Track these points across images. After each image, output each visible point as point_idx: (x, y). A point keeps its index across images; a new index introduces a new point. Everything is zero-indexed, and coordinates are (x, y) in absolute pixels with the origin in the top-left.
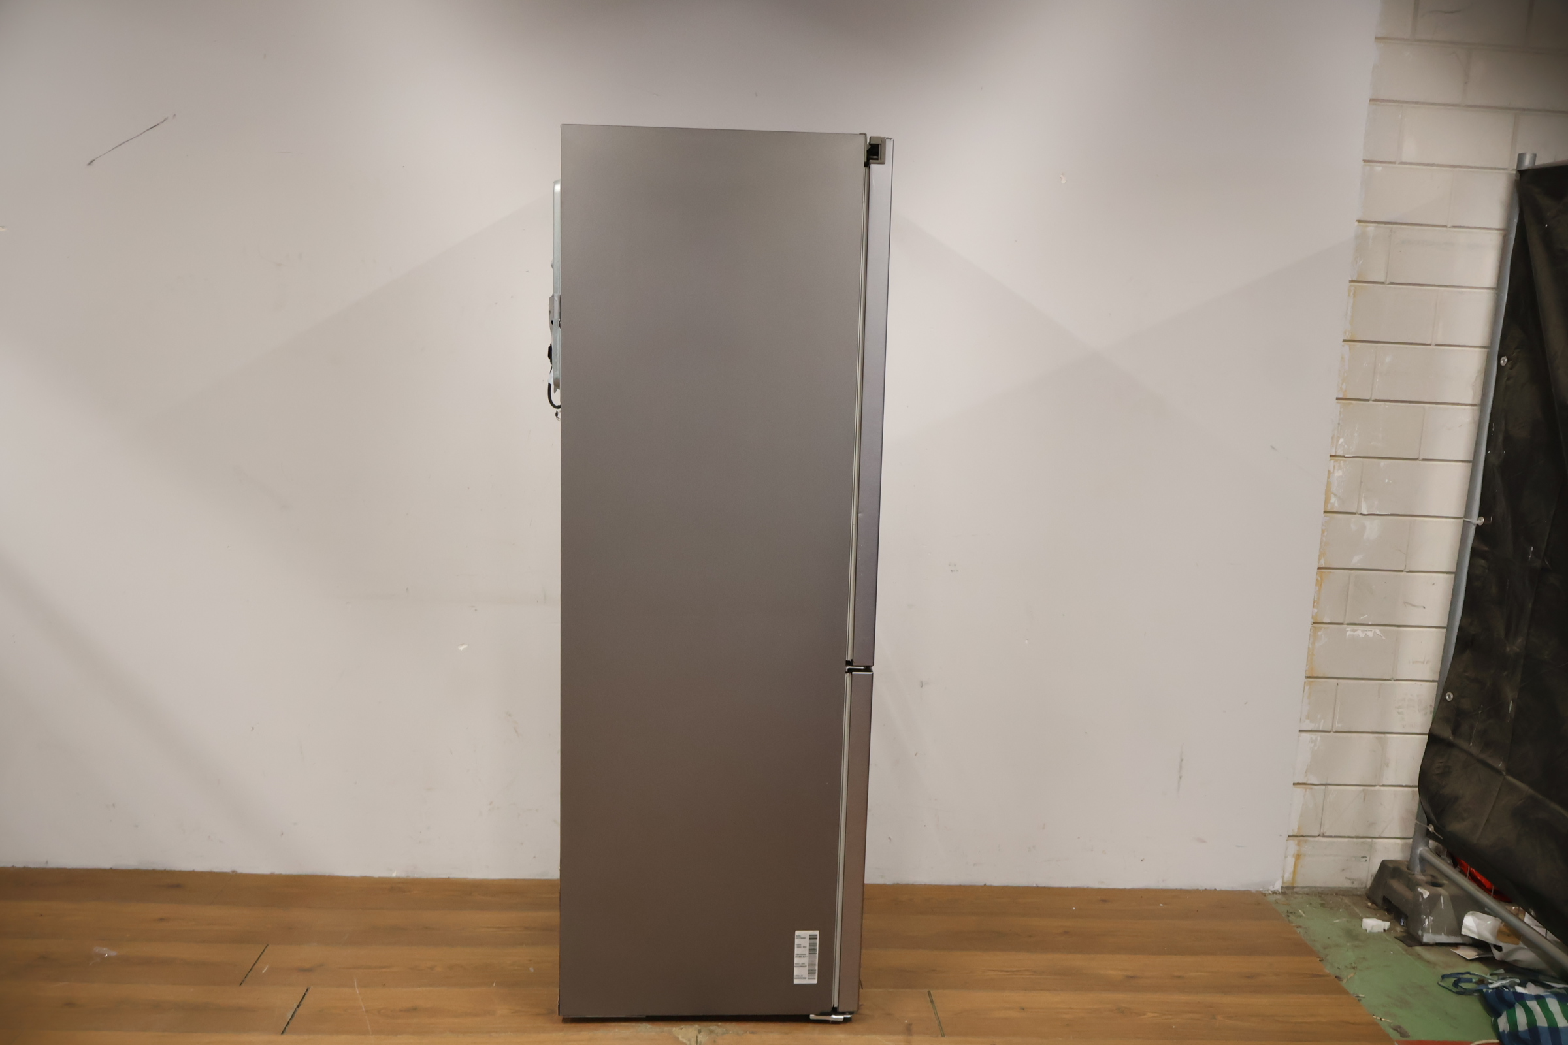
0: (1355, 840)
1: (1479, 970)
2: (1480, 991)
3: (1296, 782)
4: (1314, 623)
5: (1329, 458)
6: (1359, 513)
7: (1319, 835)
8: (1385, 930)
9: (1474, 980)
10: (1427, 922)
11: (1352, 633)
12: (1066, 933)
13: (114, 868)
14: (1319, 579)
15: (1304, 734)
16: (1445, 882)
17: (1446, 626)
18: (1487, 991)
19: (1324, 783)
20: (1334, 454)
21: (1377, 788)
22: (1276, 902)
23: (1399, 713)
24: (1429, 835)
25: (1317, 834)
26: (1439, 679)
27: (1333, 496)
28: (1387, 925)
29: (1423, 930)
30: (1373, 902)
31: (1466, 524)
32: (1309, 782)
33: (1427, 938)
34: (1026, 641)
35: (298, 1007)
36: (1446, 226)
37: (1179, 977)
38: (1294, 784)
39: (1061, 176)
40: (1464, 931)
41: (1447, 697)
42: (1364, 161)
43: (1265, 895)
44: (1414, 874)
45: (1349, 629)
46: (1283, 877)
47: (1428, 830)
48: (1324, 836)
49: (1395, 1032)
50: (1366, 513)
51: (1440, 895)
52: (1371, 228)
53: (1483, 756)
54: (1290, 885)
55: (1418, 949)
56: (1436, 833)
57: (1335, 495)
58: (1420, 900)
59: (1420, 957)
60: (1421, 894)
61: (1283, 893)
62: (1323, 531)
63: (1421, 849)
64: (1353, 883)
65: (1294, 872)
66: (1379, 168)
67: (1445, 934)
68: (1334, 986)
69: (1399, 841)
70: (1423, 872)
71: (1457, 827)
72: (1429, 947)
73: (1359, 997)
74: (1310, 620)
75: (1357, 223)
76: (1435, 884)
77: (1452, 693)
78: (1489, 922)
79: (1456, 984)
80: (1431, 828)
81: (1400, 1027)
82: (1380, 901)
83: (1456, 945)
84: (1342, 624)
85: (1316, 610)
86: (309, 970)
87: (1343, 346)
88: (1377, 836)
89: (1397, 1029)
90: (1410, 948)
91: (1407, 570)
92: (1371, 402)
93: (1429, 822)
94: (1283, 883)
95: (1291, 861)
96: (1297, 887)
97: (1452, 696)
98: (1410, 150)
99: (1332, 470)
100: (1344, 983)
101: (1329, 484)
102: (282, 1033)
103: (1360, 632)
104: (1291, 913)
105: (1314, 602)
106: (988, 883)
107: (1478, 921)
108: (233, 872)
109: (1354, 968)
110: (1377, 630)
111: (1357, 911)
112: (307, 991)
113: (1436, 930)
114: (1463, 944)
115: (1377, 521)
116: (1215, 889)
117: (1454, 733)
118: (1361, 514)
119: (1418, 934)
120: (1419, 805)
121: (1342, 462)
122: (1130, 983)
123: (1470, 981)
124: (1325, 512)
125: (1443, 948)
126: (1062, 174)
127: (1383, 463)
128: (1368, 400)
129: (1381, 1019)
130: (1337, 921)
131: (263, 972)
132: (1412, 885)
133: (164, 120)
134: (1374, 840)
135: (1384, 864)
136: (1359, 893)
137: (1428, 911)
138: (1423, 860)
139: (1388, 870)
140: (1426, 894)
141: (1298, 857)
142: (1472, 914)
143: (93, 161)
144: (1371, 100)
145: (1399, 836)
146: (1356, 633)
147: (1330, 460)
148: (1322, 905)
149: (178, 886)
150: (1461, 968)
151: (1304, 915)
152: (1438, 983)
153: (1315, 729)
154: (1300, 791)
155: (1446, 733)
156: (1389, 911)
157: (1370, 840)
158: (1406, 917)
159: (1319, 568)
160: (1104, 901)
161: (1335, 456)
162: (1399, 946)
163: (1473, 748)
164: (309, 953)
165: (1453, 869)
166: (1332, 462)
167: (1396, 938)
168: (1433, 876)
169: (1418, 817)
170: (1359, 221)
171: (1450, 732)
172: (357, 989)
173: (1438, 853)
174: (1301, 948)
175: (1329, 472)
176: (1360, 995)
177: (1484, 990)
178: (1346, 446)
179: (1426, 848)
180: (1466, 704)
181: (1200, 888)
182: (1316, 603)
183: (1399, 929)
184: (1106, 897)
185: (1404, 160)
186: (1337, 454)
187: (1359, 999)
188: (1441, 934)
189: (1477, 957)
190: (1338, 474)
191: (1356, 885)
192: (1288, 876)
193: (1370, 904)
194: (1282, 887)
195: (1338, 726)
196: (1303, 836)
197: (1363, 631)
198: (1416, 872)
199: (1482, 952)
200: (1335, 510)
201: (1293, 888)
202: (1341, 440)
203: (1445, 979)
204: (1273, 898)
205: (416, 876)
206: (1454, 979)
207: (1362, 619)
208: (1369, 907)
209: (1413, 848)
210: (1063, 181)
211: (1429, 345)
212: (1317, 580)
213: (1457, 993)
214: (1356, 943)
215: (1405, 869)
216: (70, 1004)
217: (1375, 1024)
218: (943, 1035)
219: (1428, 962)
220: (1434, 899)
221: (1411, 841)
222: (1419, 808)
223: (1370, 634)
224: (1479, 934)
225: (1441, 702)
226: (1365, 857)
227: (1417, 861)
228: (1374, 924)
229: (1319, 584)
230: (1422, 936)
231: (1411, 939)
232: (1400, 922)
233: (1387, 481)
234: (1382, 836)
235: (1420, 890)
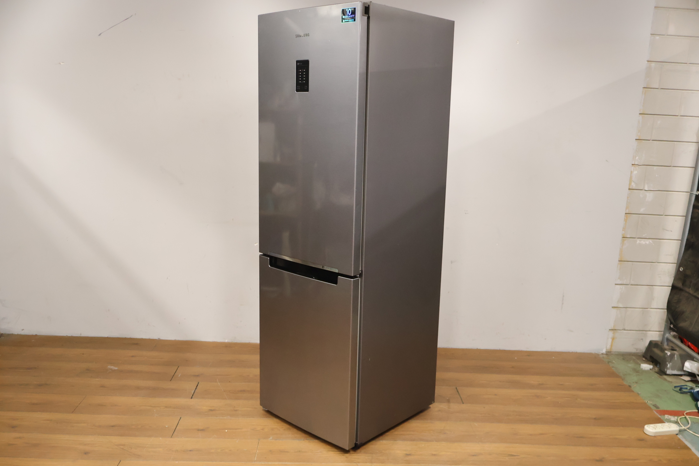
0: (638, 332)
1: (691, 384)
2: (691, 392)
3: (613, 306)
4: (623, 237)
5: (632, 165)
6: (644, 189)
7: (622, 330)
8: (650, 369)
9: (688, 388)
10: (669, 365)
11: (639, 242)
12: (513, 367)
13: (109, 337)
14: (626, 218)
15: (617, 286)
16: (677, 349)
17: (681, 239)
18: (694, 392)
19: (626, 307)
20: (633, 164)
21: (649, 309)
22: (603, 357)
23: (659, 277)
24: (671, 329)
25: (622, 329)
26: (677, 262)
27: (633, 182)
28: (651, 367)
29: (667, 369)
30: (646, 358)
31: (691, 194)
32: (619, 307)
33: (669, 372)
34: (497, 244)
35: (196, 389)
36: (686, 63)
37: (562, 385)
38: (612, 307)
39: (517, 41)
40: (685, 369)
41: (680, 270)
42: (651, 34)
43: (598, 355)
44: (663, 346)
45: (638, 240)
46: (606, 347)
47: (670, 327)
48: (625, 330)
49: (653, 407)
50: (647, 190)
51: (675, 354)
52: (653, 64)
53: (695, 294)
54: (609, 351)
55: (665, 377)
56: (674, 328)
57: (633, 181)
58: (666, 356)
59: (665, 380)
60: (667, 354)
61: (607, 354)
62: (628, 198)
63: (667, 335)
64: (637, 350)
65: (611, 346)
66: (657, 37)
67: (676, 370)
68: (628, 389)
69: (657, 333)
70: (668, 345)
71: (683, 324)
72: (670, 376)
73: (638, 393)
74: (621, 236)
75: (647, 62)
76: (673, 350)
77: (683, 268)
78: (696, 365)
79: (680, 389)
80: (672, 326)
81: (656, 405)
82: (648, 357)
83: (681, 375)
84: (635, 238)
85: (624, 232)
86: (198, 376)
87: (639, 116)
88: (648, 330)
89: (655, 406)
90: (661, 376)
91: (665, 214)
92: (651, 141)
93: (671, 323)
94: (606, 350)
95: (610, 340)
96: (612, 352)
97: (682, 269)
98: (672, 30)
99: (632, 170)
100: (632, 388)
101: (631, 177)
102: (191, 398)
103: (643, 242)
104: (610, 362)
105: (623, 228)
106: (479, 348)
107: (691, 364)
108: (159, 339)
109: (636, 383)
110: (651, 241)
111: (638, 361)
112: (198, 383)
113: (673, 368)
114: (685, 375)
115: (652, 193)
116: (577, 352)
117: (683, 284)
118: (645, 190)
119: (664, 370)
120: (667, 316)
121: (637, 167)
122: (540, 386)
123: (687, 389)
124: (629, 189)
125: (676, 376)
126: (518, 40)
127: (655, 168)
128: (649, 140)
129: (648, 402)
130: (630, 365)
131: (179, 376)
132: (663, 350)
133: (131, 16)
134: (647, 332)
135: (651, 343)
136: (639, 354)
137: (670, 360)
138: (668, 340)
139: (652, 345)
140: (669, 353)
141: (613, 339)
142: (689, 362)
143: (101, 34)
144: (655, 7)
145: (658, 330)
146: (641, 242)
147: (632, 166)
148: (623, 359)
149: (137, 344)
150: (683, 383)
151: (615, 362)
152: (673, 389)
153: (622, 283)
154: (615, 310)
155: (680, 285)
156: (653, 362)
157: (645, 332)
158: (660, 364)
159: (626, 214)
160: (529, 356)
161: (634, 165)
162: (657, 375)
163: (691, 291)
164: (197, 370)
165: (681, 342)
166: (633, 167)
167: (655, 372)
168: (672, 347)
169: (667, 322)
170: (648, 61)
171: (681, 284)
172: (219, 384)
173: (674, 337)
174: (613, 374)
175: (631, 172)
176: (639, 393)
177: (693, 391)
178: (639, 160)
179: (670, 335)
180: (688, 272)
181: (570, 351)
182: (624, 229)
183: (657, 369)
184: (530, 354)
185: (669, 34)
186: (635, 164)
187: (638, 394)
188: (675, 370)
189: (690, 380)
190: (635, 172)
191: (638, 351)
192: (609, 347)
193: (644, 359)
194: (606, 352)
195: (633, 282)
196: (615, 330)
197: (644, 241)
198: (665, 345)
199: (692, 378)
200: (634, 188)
201: (610, 352)
202: (637, 158)
203: (676, 388)
204: (601, 356)
205: (235, 341)
206: (679, 388)
207: (644, 236)
208: (644, 360)
209: (664, 335)
210: (518, 43)
211: (678, 116)
212: (625, 219)
213: (681, 393)
214: (638, 374)
215: (659, 343)
216: (103, 386)
217: (645, 403)
218: (463, 404)
219: (669, 381)
220: (672, 356)
221: (662, 333)
222: (667, 318)
223: (647, 242)
224: (691, 370)
225: (678, 271)
226: (643, 339)
227: (665, 340)
228: (646, 366)
229: (626, 220)
230: (667, 371)
231: (662, 372)
232: (657, 366)
233: (657, 176)
234: (651, 330)
235: (666, 352)
